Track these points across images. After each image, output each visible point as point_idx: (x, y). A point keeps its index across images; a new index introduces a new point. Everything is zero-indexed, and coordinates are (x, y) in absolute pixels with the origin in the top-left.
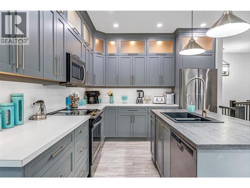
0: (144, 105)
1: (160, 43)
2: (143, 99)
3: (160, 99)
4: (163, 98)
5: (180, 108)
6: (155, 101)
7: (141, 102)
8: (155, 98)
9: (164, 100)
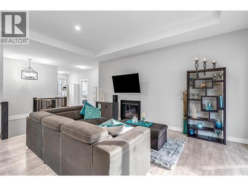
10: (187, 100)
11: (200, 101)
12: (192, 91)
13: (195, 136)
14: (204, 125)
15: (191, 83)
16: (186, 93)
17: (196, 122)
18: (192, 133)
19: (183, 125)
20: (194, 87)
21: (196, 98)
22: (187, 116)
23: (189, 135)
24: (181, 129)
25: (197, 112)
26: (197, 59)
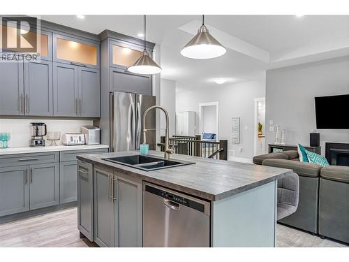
0: (48, 148)
1: (74, 45)
2: (45, 138)
3: (76, 138)
4: (82, 136)
5: (111, 150)
6: (68, 141)
7: (42, 144)
8: (68, 137)
9: (83, 139)
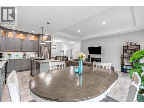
0: (27, 58)
1: (33, 36)
3: (33, 56)
6: (31, 56)
7: (25, 57)
10: (123, 58)
11: (128, 58)
12: (125, 54)
13: (126, 72)
14: (130, 68)
15: (125, 51)
16: (122, 55)
17: (126, 67)
18: (125, 71)
19: (121, 68)
20: (126, 53)
21: (127, 57)
22: (123, 64)
23: (123, 72)
24: (120, 70)
25: (127, 63)
26: (127, 41)
